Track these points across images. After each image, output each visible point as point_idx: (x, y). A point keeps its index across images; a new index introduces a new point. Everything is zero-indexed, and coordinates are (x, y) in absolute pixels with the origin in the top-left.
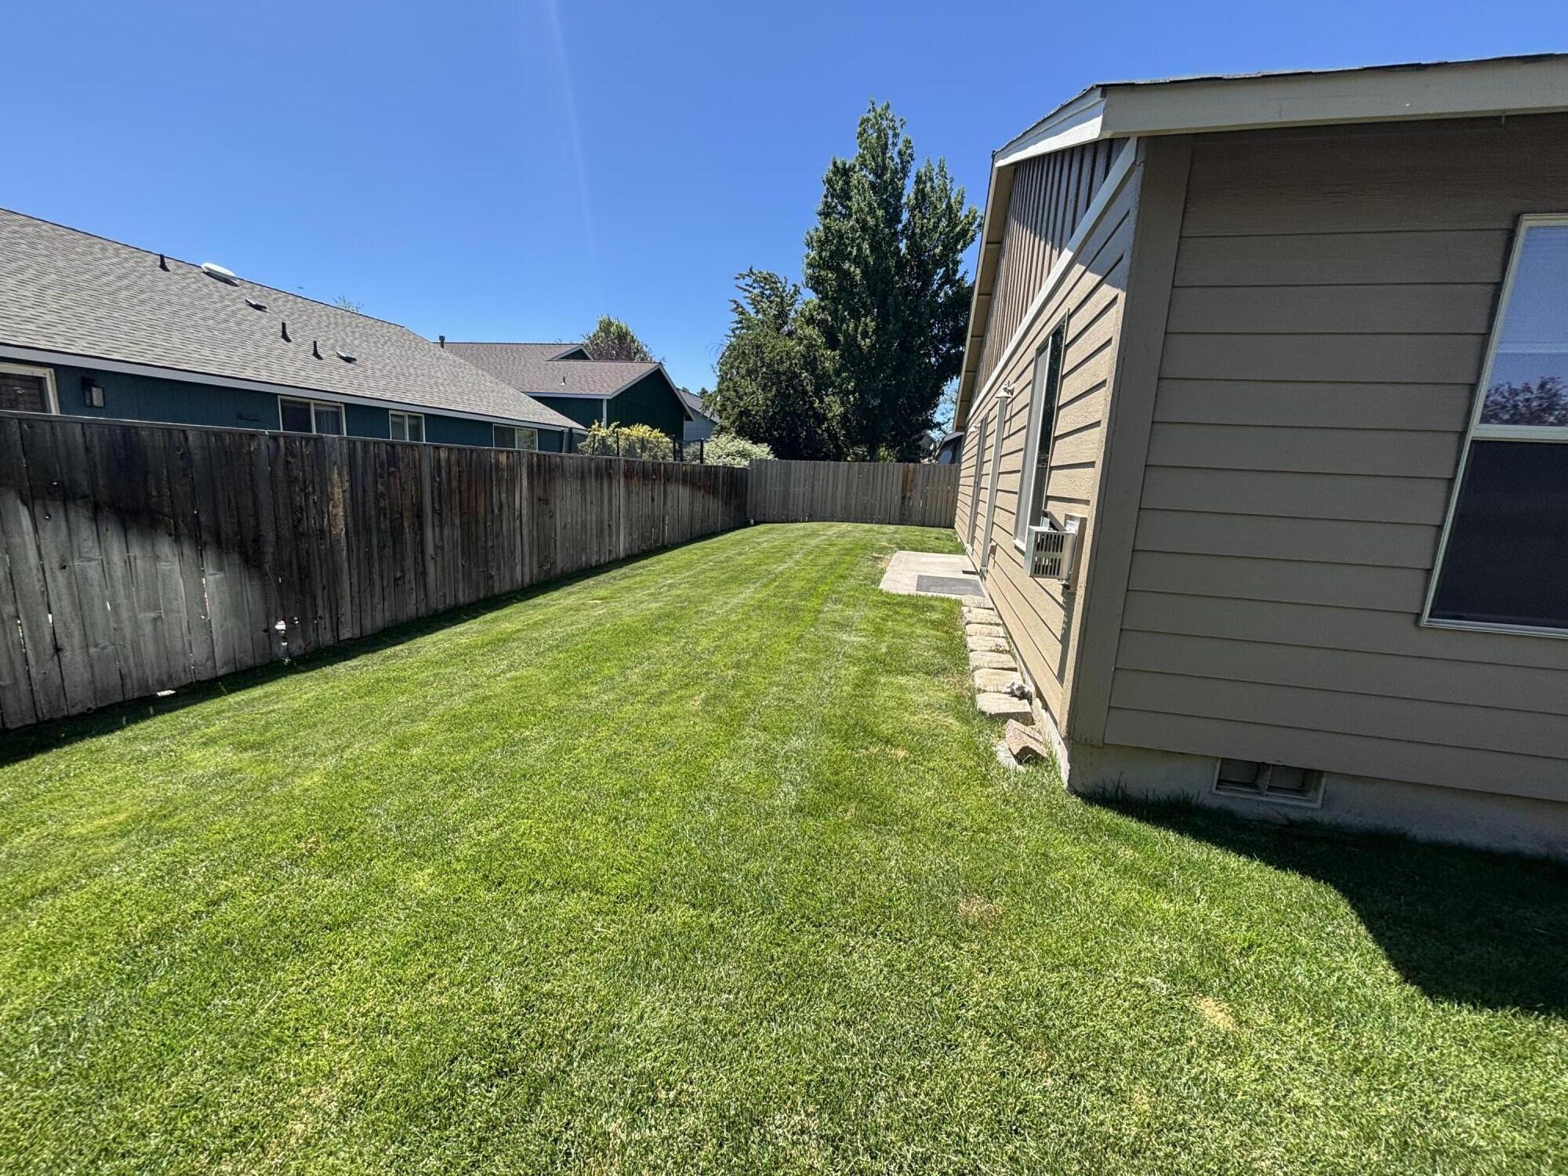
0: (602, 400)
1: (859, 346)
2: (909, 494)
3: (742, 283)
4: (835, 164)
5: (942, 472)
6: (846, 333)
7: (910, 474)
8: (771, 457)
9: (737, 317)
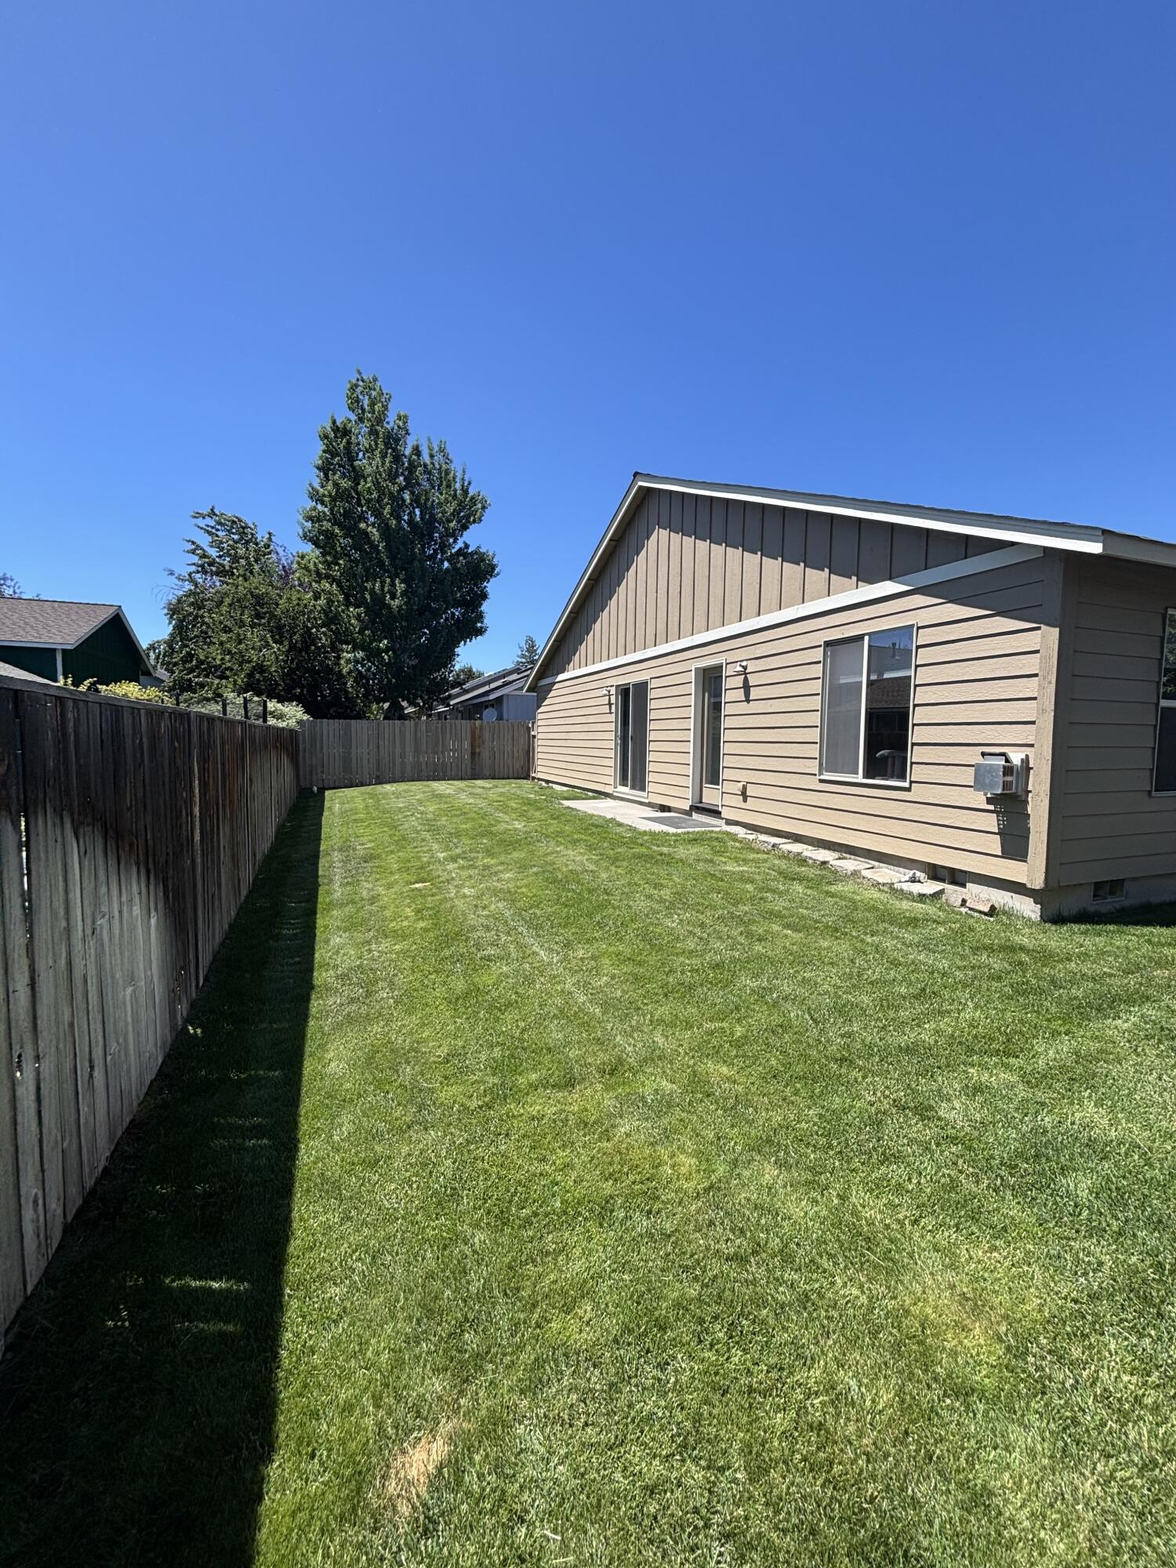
0: (54, 650)
1: (389, 607)
2: (477, 750)
3: (202, 523)
4: (334, 422)
5: (506, 728)
6: (372, 592)
7: (477, 732)
8: (306, 717)
9: (195, 559)
